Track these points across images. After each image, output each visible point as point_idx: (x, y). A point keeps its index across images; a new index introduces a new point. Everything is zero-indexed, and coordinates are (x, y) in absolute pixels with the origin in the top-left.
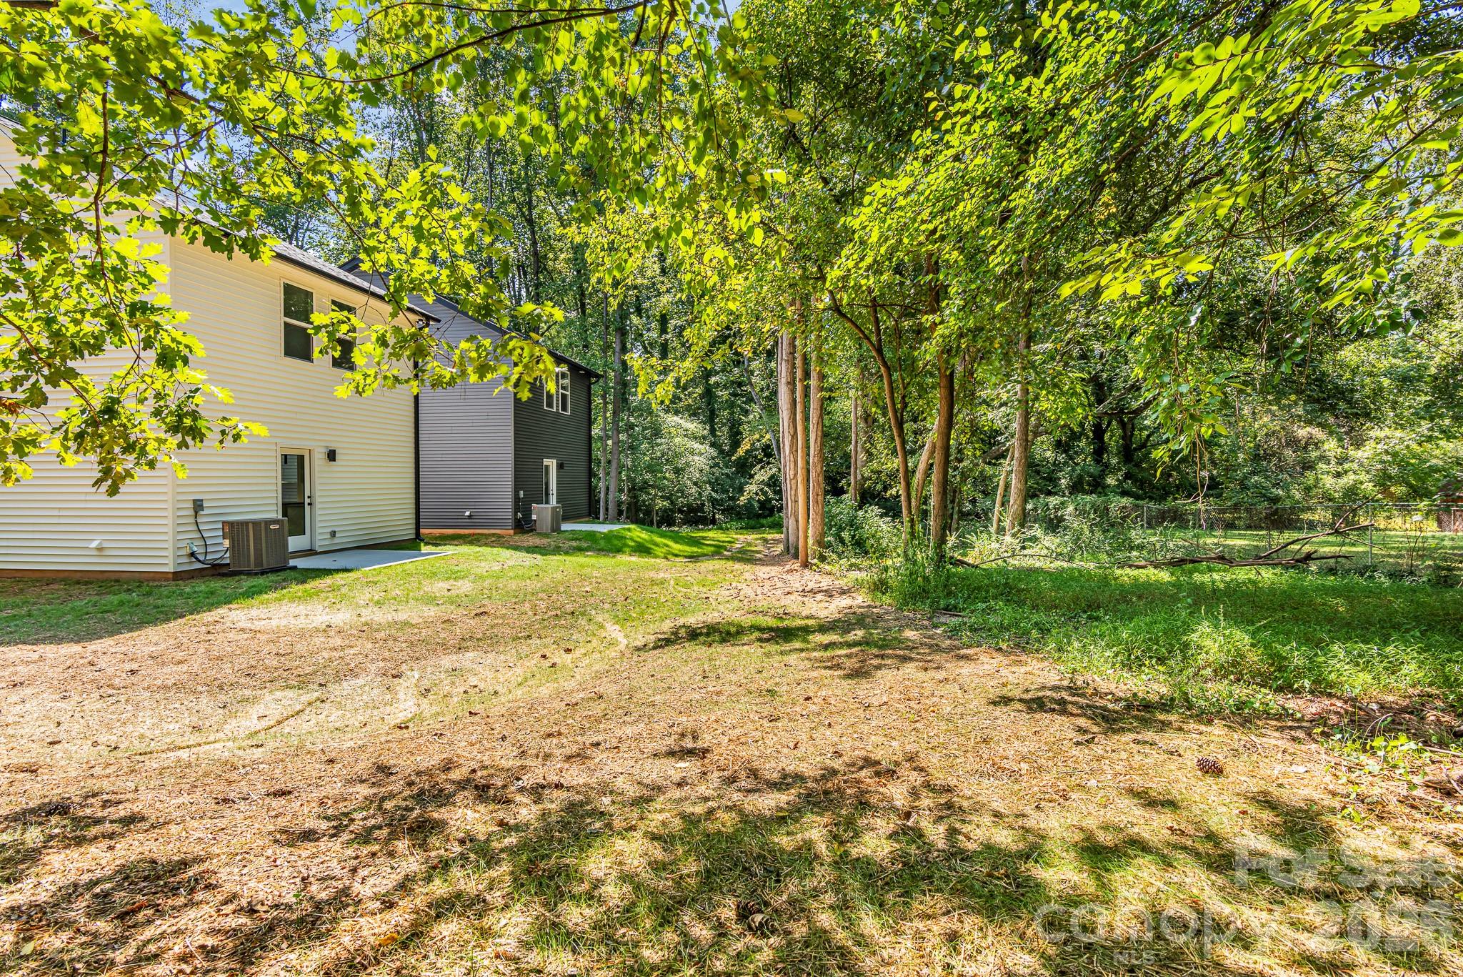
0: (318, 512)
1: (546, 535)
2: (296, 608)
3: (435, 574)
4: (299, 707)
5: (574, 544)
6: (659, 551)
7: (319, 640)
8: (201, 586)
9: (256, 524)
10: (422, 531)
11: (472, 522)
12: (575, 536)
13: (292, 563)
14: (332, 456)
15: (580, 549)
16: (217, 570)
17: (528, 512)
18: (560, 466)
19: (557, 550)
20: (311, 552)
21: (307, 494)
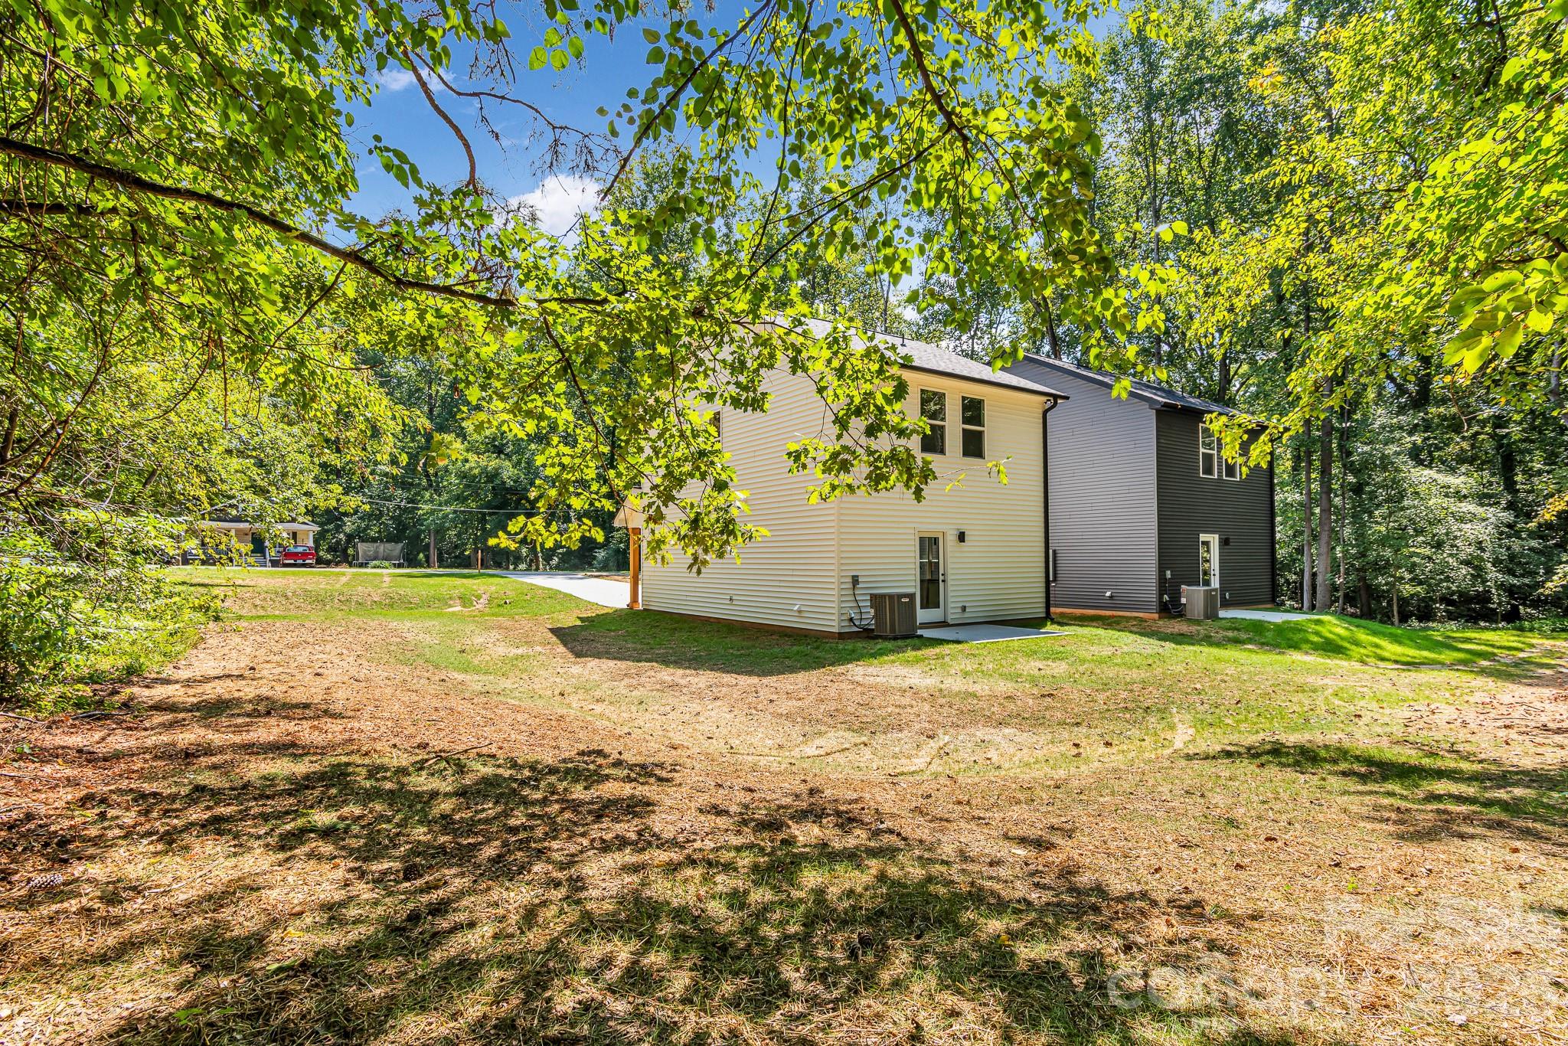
0: (950, 588)
1: (1198, 622)
2: (903, 671)
3: (1035, 653)
4: (847, 746)
5: (1230, 634)
6: (1356, 651)
7: (897, 698)
8: (849, 645)
9: (891, 596)
10: (1052, 610)
11: (1114, 603)
12: (1235, 625)
13: (919, 632)
14: (962, 537)
15: (1237, 641)
16: (867, 634)
17: (1176, 596)
18: (1224, 542)
19: (1208, 641)
20: (943, 624)
21: (941, 571)
